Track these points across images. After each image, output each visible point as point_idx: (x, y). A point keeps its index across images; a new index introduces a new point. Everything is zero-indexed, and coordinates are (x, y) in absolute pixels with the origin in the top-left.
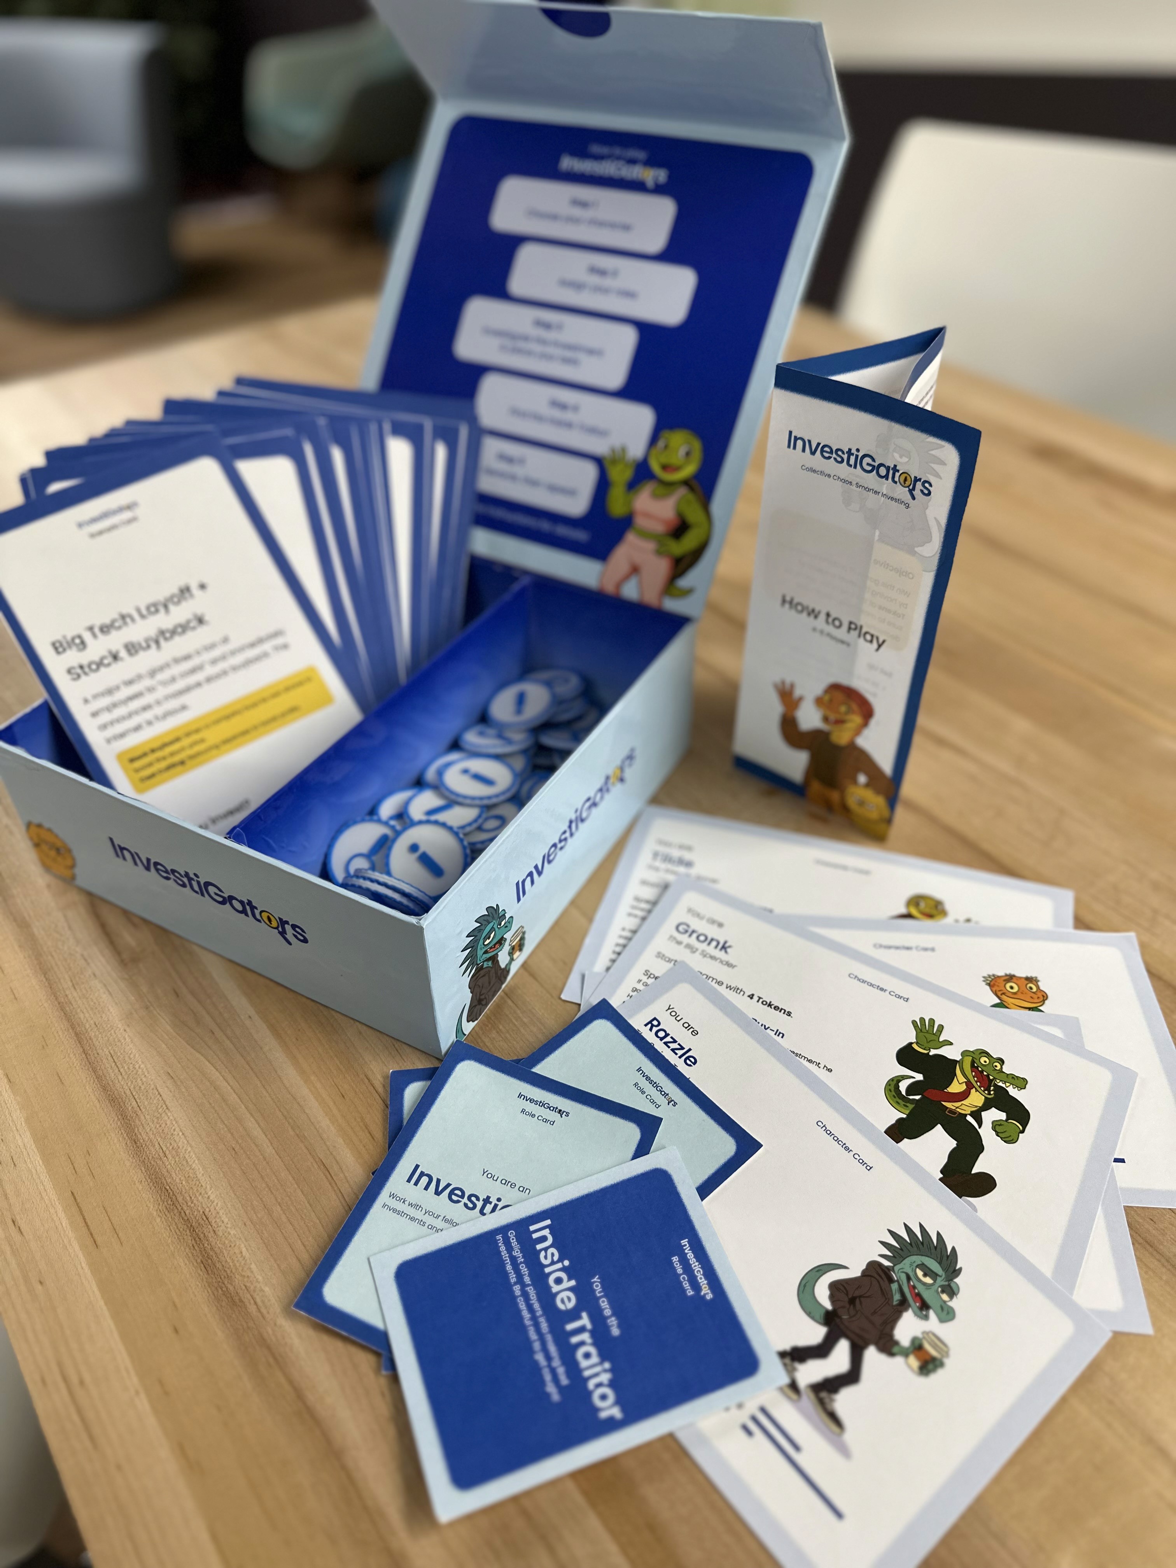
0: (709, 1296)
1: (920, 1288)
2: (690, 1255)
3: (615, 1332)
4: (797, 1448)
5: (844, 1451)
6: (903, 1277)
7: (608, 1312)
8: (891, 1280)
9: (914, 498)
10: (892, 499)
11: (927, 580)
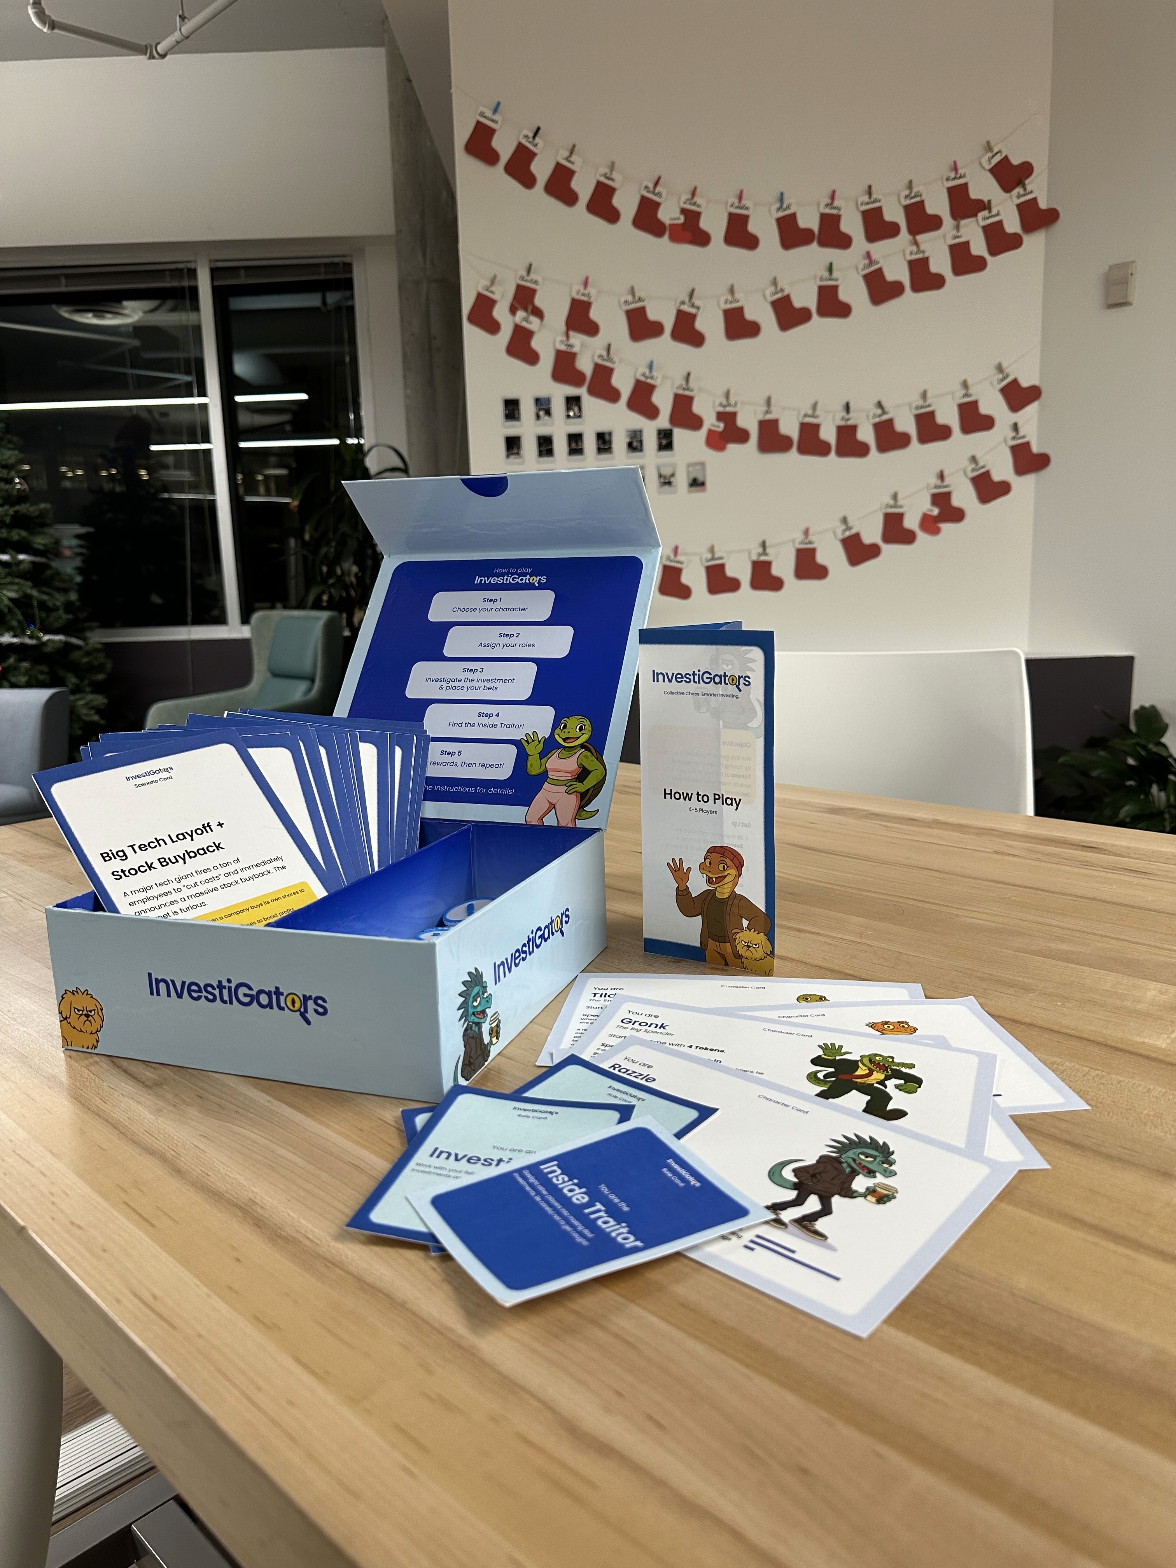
0: (698, 1185)
1: (864, 1163)
2: (677, 1167)
3: (626, 1209)
4: (793, 1252)
5: (832, 1249)
6: (850, 1161)
7: (616, 1200)
8: (841, 1163)
9: (740, 690)
10: (727, 696)
11: (761, 742)
